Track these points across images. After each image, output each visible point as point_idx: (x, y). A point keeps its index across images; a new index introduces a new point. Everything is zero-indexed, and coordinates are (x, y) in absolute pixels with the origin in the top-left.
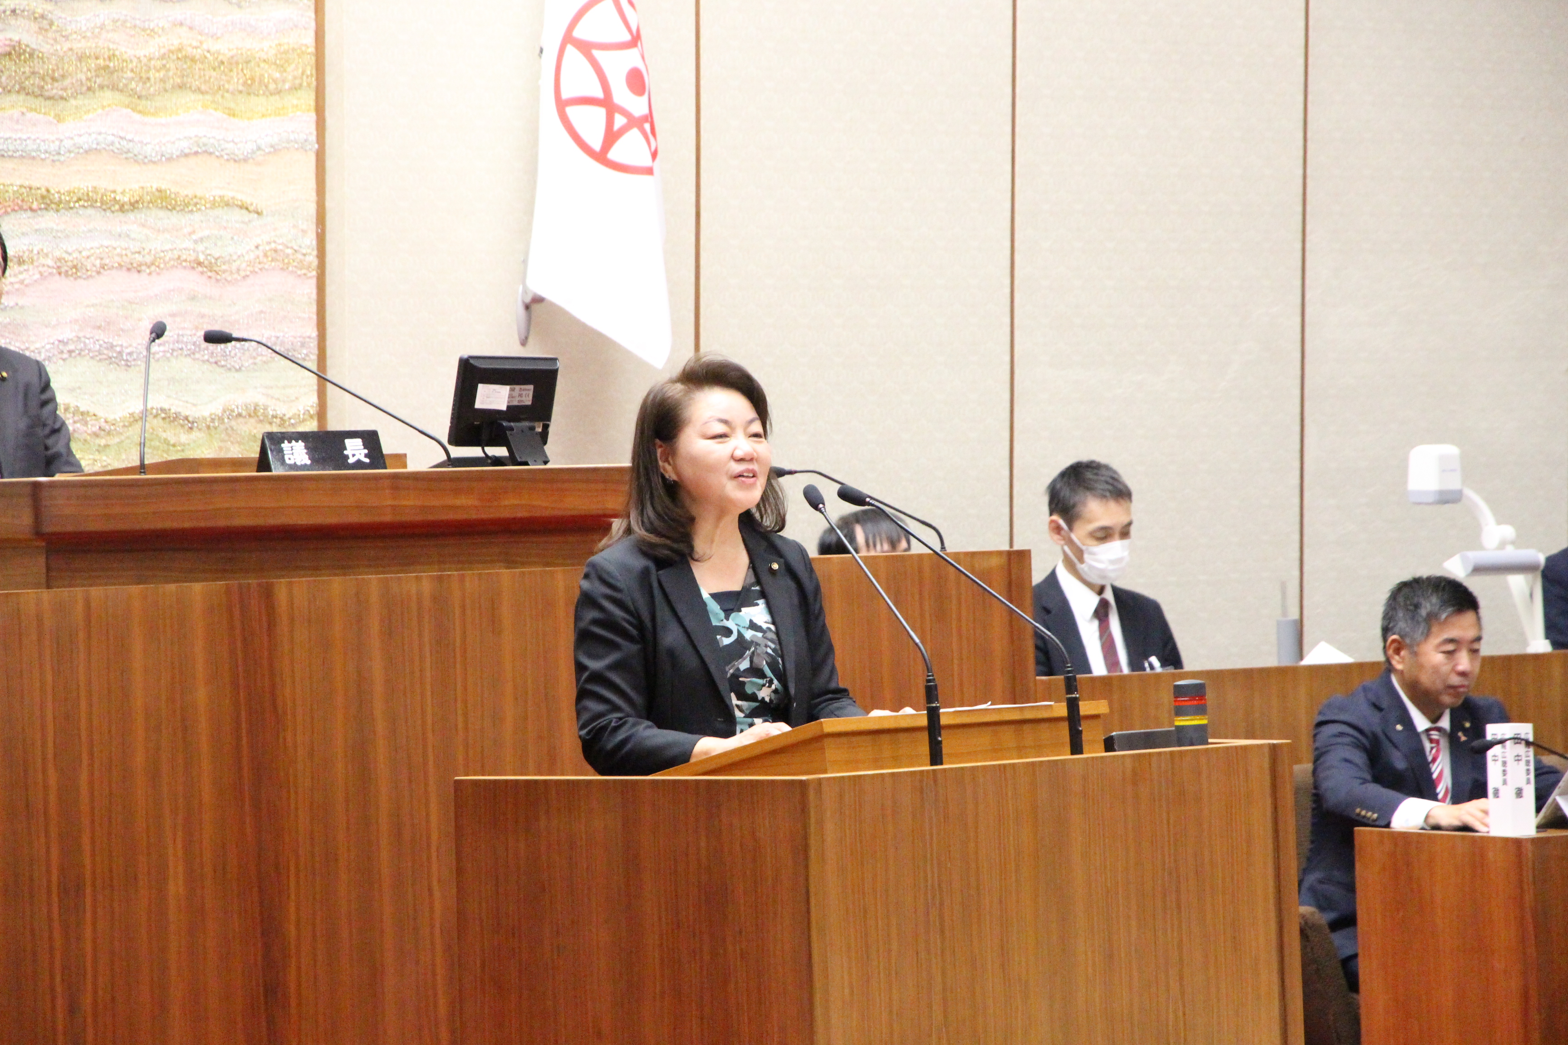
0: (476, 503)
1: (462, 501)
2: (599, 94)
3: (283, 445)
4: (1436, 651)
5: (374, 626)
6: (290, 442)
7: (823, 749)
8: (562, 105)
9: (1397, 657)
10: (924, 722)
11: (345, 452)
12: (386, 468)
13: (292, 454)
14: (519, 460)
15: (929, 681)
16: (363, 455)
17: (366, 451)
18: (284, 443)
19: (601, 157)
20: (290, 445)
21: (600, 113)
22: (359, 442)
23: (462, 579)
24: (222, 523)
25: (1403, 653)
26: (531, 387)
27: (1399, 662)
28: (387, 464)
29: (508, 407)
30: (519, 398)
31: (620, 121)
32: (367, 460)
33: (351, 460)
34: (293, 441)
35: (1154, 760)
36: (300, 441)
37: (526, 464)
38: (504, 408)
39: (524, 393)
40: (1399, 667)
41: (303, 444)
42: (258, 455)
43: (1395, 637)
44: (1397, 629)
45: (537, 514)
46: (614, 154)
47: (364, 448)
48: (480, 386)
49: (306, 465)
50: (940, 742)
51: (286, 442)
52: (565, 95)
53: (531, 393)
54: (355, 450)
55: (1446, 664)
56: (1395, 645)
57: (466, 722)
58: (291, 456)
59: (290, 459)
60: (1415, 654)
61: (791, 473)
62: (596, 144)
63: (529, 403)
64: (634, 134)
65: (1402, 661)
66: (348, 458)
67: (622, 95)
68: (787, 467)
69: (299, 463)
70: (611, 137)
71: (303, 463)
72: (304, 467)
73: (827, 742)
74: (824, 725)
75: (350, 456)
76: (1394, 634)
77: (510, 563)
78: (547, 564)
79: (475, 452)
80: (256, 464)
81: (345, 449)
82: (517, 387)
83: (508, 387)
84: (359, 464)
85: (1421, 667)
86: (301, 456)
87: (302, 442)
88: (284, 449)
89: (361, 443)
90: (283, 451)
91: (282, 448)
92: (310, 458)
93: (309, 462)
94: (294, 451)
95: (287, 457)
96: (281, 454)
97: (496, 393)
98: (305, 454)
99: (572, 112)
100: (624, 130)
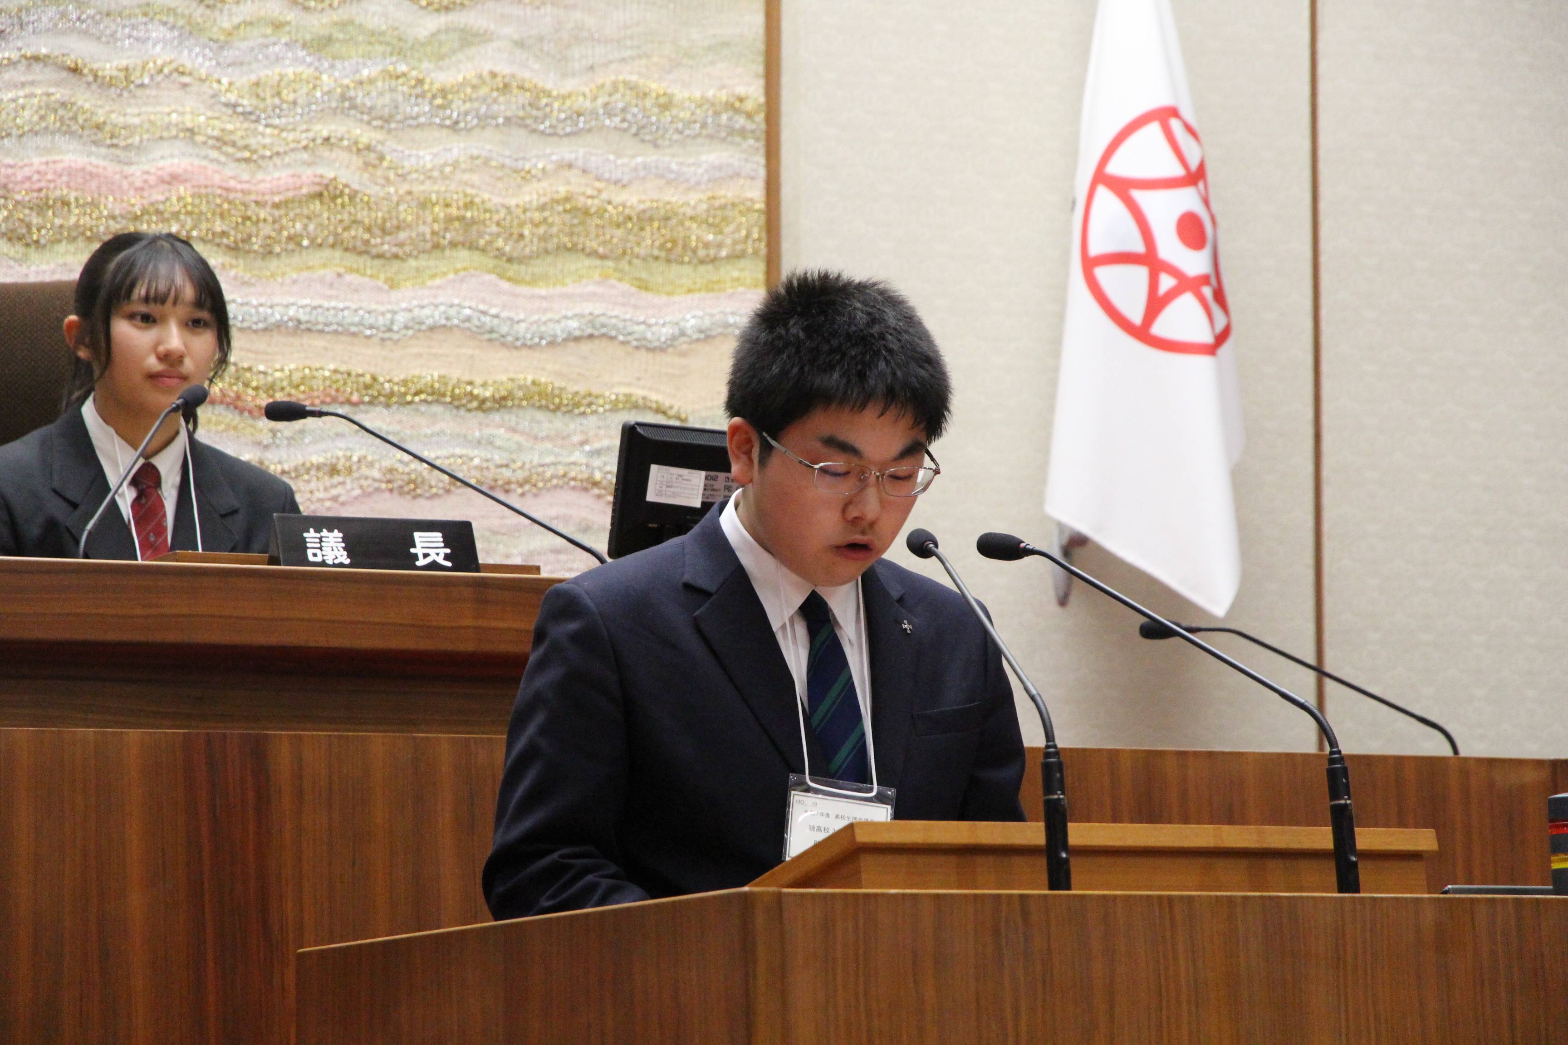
3: (306, 535)
6: (318, 532)
7: (858, 873)
8: (1089, 265)
11: (414, 550)
13: (321, 547)
16: (442, 556)
17: (448, 550)
18: (308, 532)
19: (1142, 333)
20: (318, 535)
21: (1141, 273)
22: (437, 536)
29: (699, 503)
31: (1167, 283)
32: (448, 561)
33: (422, 561)
34: (325, 531)
36: (336, 531)
41: (340, 535)
46: (1161, 328)
47: (446, 546)
48: (657, 468)
49: (339, 561)
50: (1067, 861)
51: (312, 530)
54: (429, 548)
58: (318, 550)
59: (316, 555)
62: (1135, 314)
64: (1188, 301)
66: (416, 559)
67: (1171, 249)
69: (330, 561)
70: (1156, 304)
72: (336, 565)
74: (857, 830)
75: (420, 556)
81: (414, 546)
82: (720, 475)
83: (703, 474)
84: (434, 567)
86: (336, 552)
87: (339, 531)
88: (307, 540)
89: (442, 540)
90: (306, 542)
91: (305, 538)
92: (349, 556)
93: (347, 561)
94: (323, 544)
95: (310, 552)
96: (302, 546)
97: (685, 482)
98: (342, 550)
99: (1102, 273)
100: (1172, 295)
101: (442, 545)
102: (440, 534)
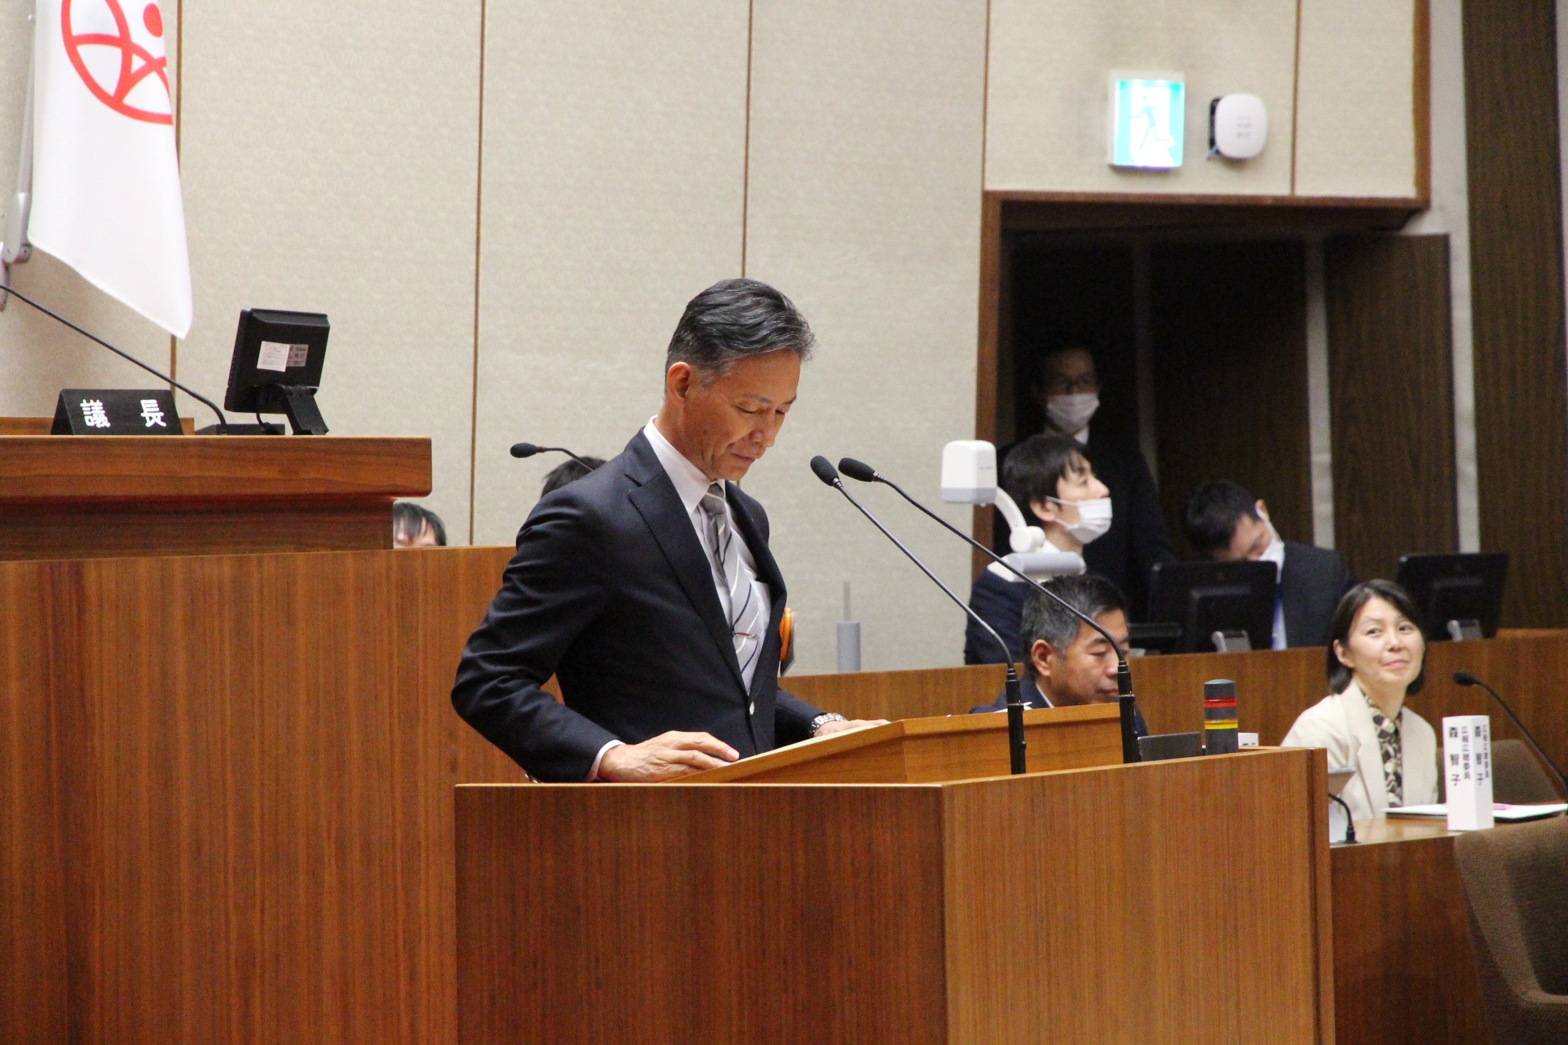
0: (277, 476)
1: (264, 473)
2: (115, 32)
3: (82, 405)
4: (1087, 653)
5: (178, 613)
6: (88, 402)
7: (901, 752)
8: (72, 42)
9: (1043, 663)
10: (1004, 722)
11: (143, 415)
12: (182, 434)
13: (92, 415)
14: (303, 428)
15: (1009, 677)
16: (159, 418)
17: (162, 414)
18: (82, 402)
19: (116, 102)
20: (88, 405)
21: (115, 54)
22: (153, 403)
23: (260, 561)
24: (38, 492)
25: (1049, 658)
26: (306, 347)
27: (1045, 668)
28: (184, 430)
29: (287, 368)
30: (296, 359)
31: (137, 63)
32: (164, 424)
33: (149, 424)
34: (91, 401)
35: (1218, 765)
36: (98, 401)
37: (309, 433)
38: (282, 369)
39: (300, 353)
40: (1046, 673)
41: (101, 404)
42: (53, 416)
43: (1040, 641)
44: (1043, 632)
45: (335, 490)
46: (130, 100)
47: (160, 411)
48: (264, 343)
49: (105, 427)
50: (1024, 746)
51: (84, 401)
52: (77, 29)
53: (306, 353)
54: (151, 412)
55: (1096, 667)
56: (1041, 650)
57: (262, 725)
58: (90, 417)
59: (90, 421)
60: (1064, 658)
61: (542, 450)
62: (110, 86)
63: (303, 365)
64: (153, 78)
65: (1050, 666)
66: (146, 422)
67: (139, 34)
68: (538, 444)
69: (99, 426)
70: (127, 80)
71: (103, 425)
72: (104, 431)
73: (907, 745)
74: (905, 726)
75: (148, 419)
76: (1040, 638)
77: (301, 546)
78: (334, 548)
79: (248, 418)
80: (51, 425)
81: (142, 411)
82: (295, 346)
83: (288, 346)
84: (156, 429)
85: (1071, 672)
86: (100, 418)
87: (100, 401)
88: (84, 409)
89: (157, 405)
90: (83, 411)
91: (82, 408)
92: (109, 421)
93: (108, 425)
94: (93, 412)
95: (86, 418)
96: (80, 415)
97: (277, 353)
98: (104, 416)
99: (83, 50)
100: (142, 73)
101: (158, 409)
102: (155, 401)
